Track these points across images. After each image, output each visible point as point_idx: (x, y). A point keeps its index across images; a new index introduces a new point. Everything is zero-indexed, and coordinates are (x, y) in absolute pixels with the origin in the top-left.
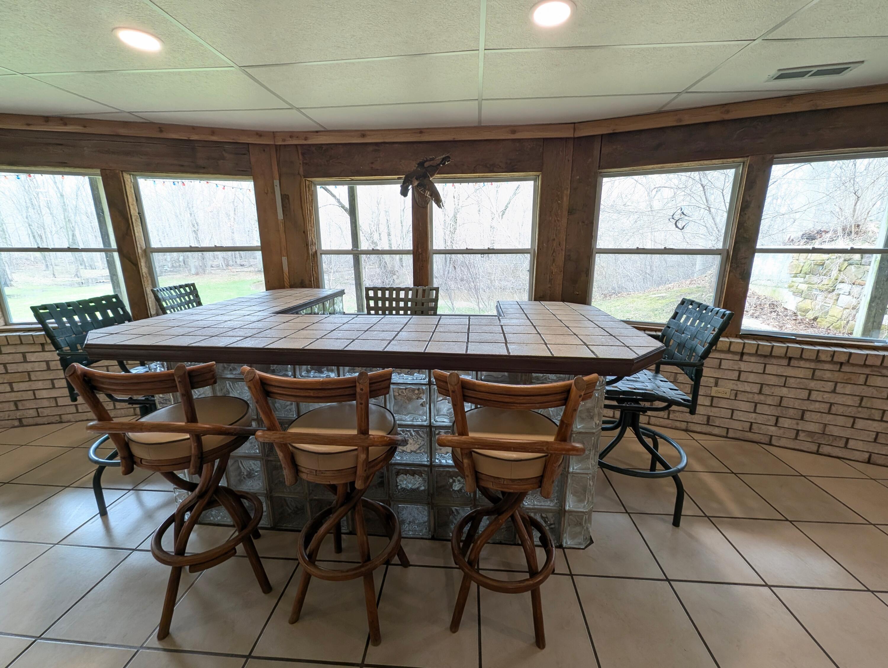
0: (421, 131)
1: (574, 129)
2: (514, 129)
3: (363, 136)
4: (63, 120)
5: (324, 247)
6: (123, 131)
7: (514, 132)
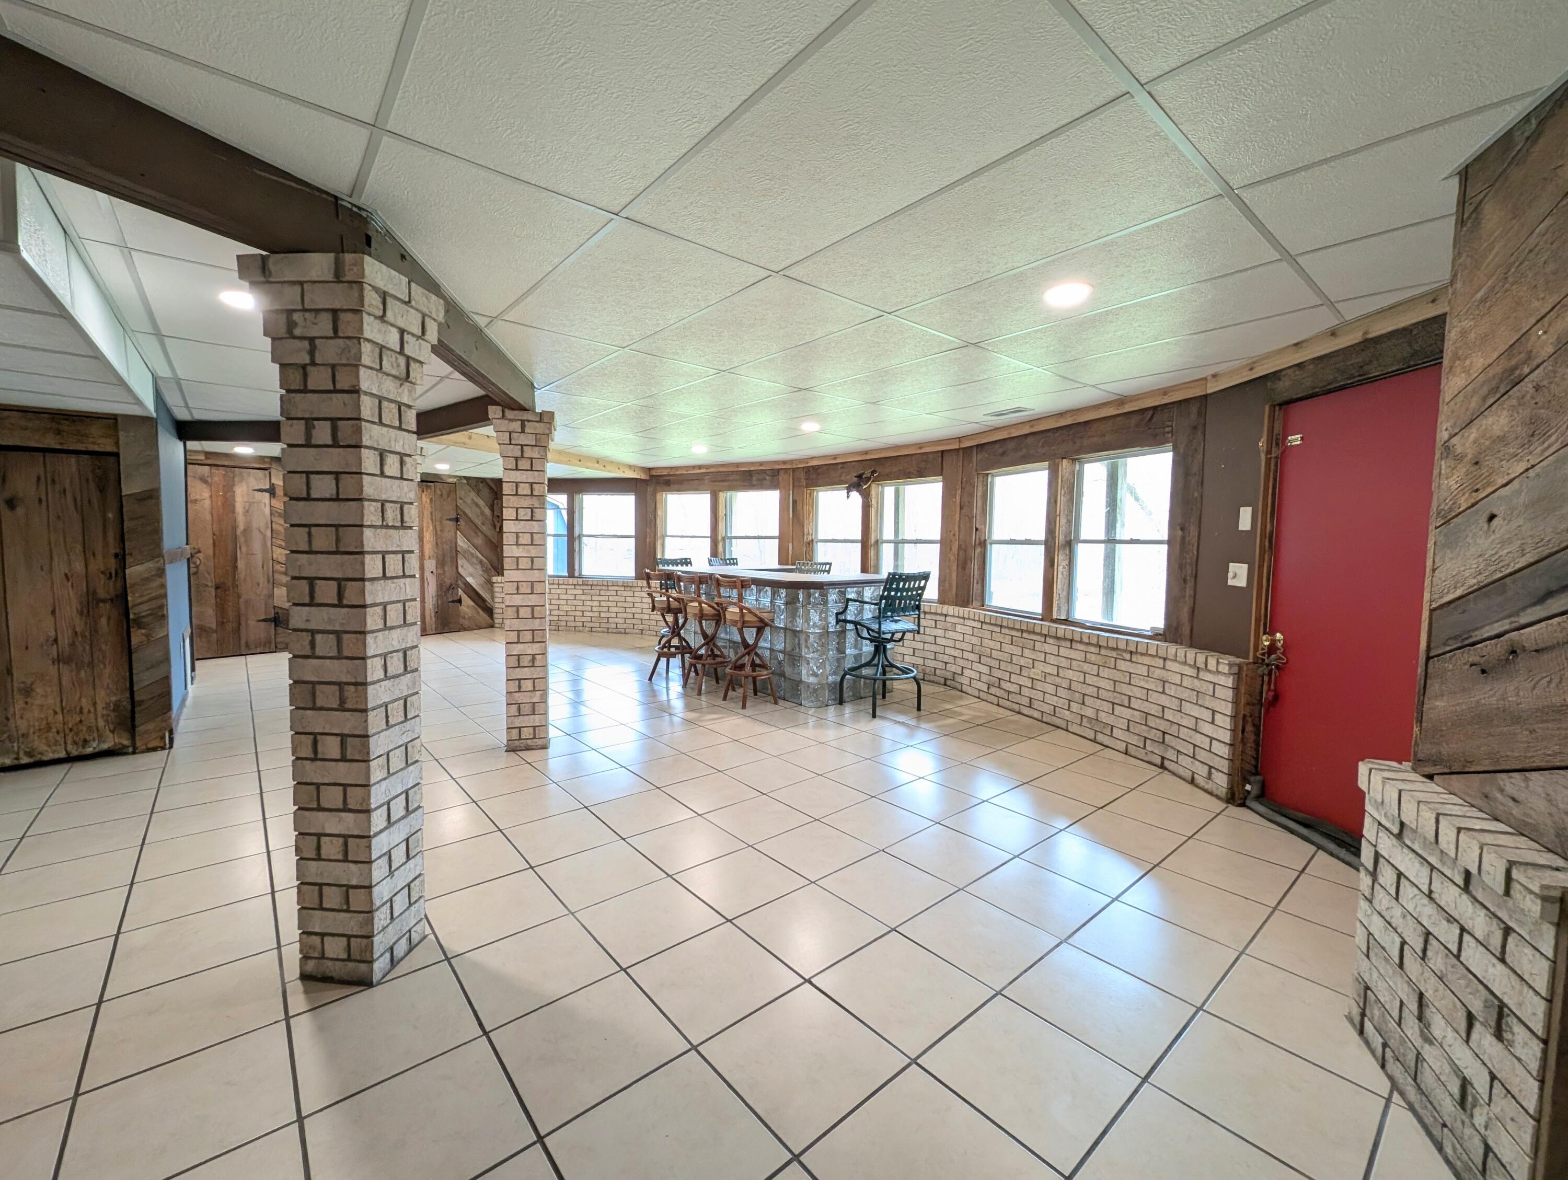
0: (866, 453)
1: (960, 442)
2: (920, 445)
3: (835, 458)
4: (700, 467)
5: (821, 536)
6: (721, 469)
7: (920, 448)
